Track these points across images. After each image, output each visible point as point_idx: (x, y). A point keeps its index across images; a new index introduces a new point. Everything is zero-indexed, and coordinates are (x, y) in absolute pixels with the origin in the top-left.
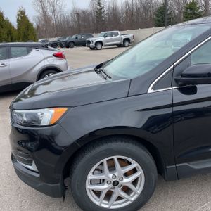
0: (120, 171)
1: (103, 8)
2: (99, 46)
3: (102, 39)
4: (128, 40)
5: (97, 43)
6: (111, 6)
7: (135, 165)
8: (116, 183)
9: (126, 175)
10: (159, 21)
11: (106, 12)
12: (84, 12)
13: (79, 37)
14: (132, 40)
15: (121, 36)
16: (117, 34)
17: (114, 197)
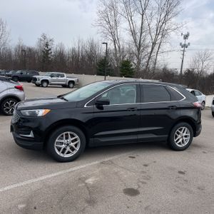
0: (70, 139)
1: (50, 50)
2: (45, 84)
3: (49, 78)
4: (73, 82)
5: (43, 81)
6: (58, 49)
7: (77, 137)
8: (68, 145)
9: (73, 141)
10: (100, 70)
11: (53, 54)
12: (30, 50)
13: (24, 73)
14: (76, 83)
15: (66, 78)
16: (63, 76)
17: (67, 151)
